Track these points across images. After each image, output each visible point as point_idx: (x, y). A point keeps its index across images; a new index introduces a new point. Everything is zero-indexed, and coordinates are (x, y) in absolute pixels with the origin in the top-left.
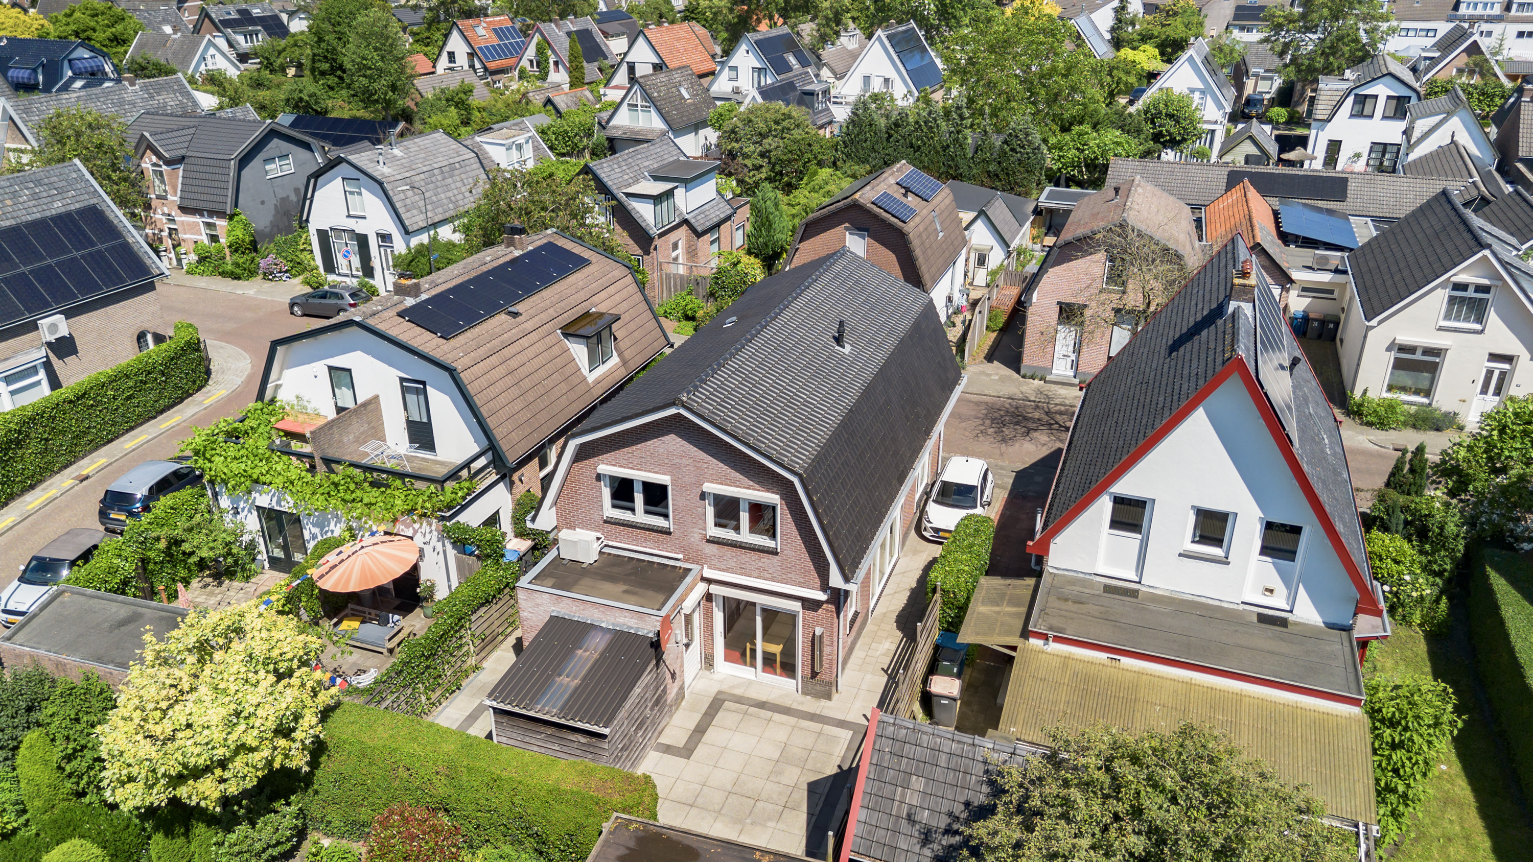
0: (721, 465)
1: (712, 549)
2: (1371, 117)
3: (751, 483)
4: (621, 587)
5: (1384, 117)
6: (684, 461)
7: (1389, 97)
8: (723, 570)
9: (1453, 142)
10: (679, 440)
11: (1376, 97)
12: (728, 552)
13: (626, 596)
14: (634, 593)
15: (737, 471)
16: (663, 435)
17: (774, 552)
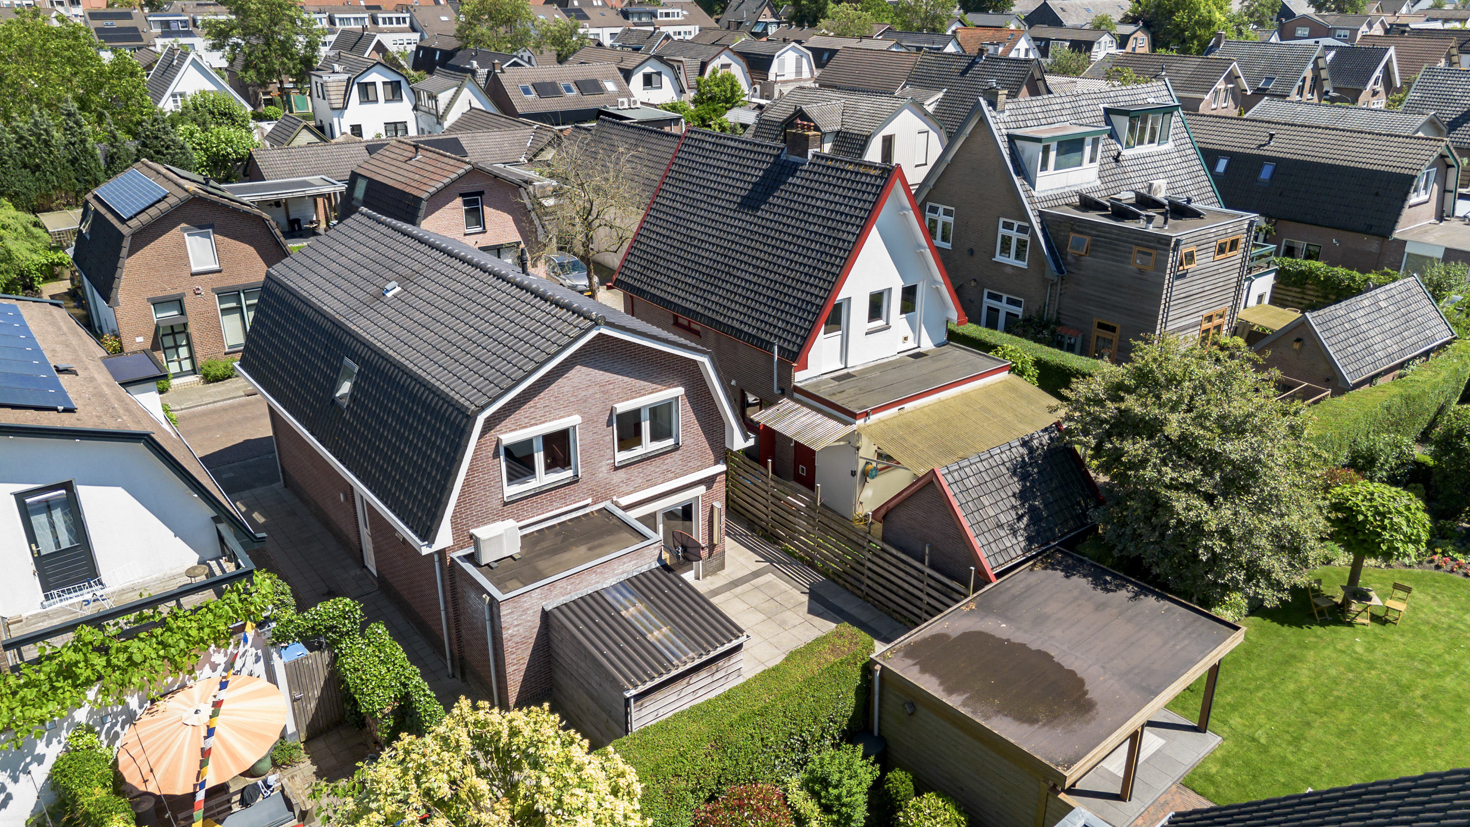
0: (626, 379)
1: (621, 473)
2: (377, 101)
3: (655, 386)
4: (582, 550)
5: (387, 101)
6: (591, 391)
7: (384, 83)
8: (631, 493)
9: (471, 108)
10: (584, 369)
11: (374, 84)
12: (634, 470)
13: (597, 551)
14: (600, 546)
15: (640, 379)
16: (567, 371)
17: (676, 447)
